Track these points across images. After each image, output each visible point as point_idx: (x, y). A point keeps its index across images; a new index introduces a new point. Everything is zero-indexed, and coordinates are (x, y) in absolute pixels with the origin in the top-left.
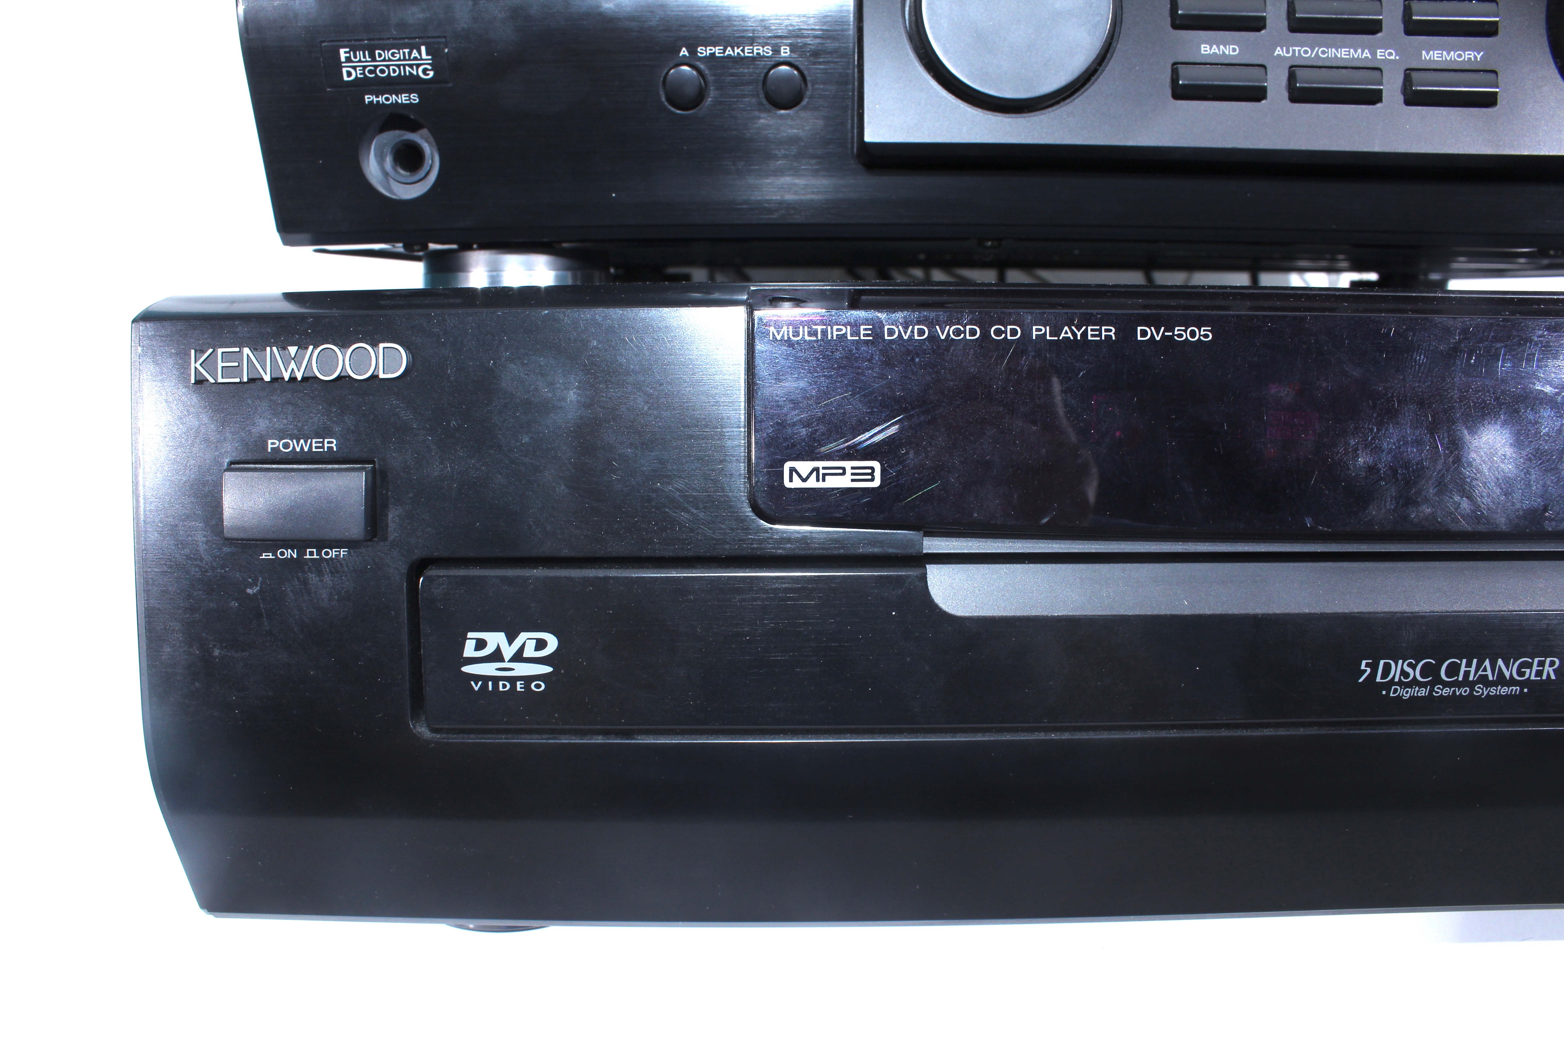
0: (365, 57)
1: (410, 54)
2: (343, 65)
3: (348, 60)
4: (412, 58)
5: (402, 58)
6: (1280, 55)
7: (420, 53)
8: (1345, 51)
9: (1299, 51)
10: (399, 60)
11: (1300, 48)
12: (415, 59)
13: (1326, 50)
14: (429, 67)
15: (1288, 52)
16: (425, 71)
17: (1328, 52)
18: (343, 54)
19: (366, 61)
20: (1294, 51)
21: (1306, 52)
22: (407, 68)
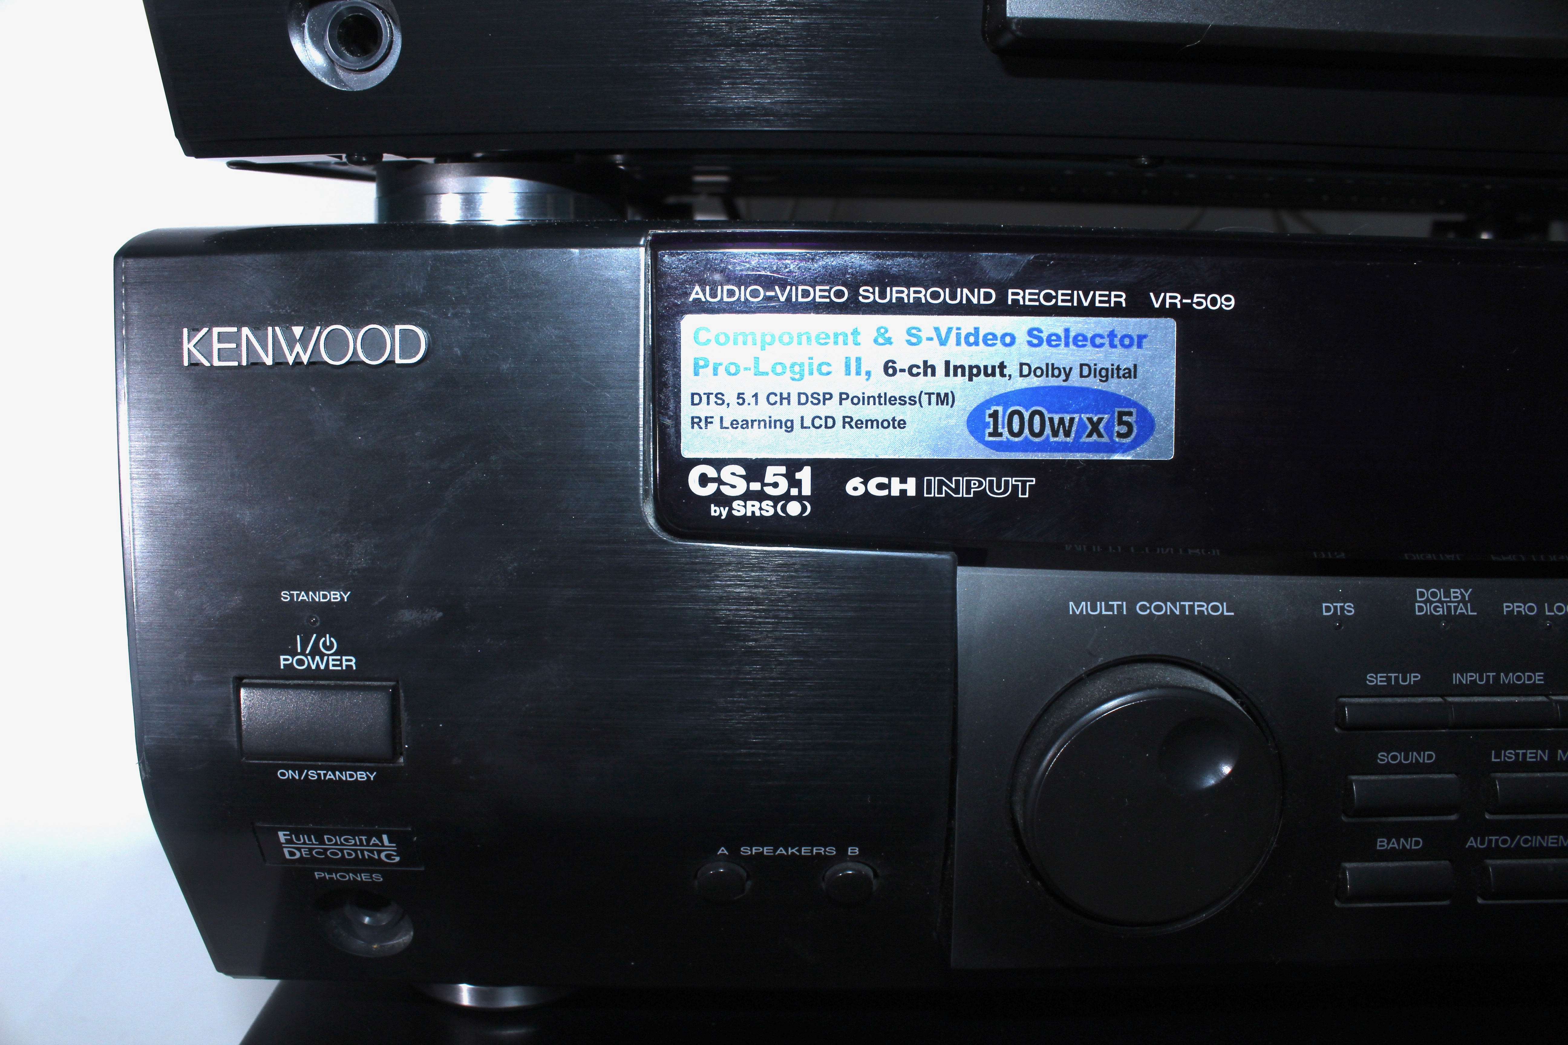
0: (310, 840)
1: (368, 841)
2: (283, 845)
3: (289, 841)
4: (371, 844)
5: (358, 843)
6: (1473, 846)
7: (381, 840)
8: (1552, 839)
9: (1497, 841)
10: (355, 845)
11: (1497, 837)
12: (375, 845)
13: (1530, 838)
14: (395, 853)
15: (1482, 843)
16: (388, 856)
17: (1531, 841)
18: (282, 836)
19: (313, 844)
20: (1490, 841)
21: (1504, 842)
22: (366, 853)
